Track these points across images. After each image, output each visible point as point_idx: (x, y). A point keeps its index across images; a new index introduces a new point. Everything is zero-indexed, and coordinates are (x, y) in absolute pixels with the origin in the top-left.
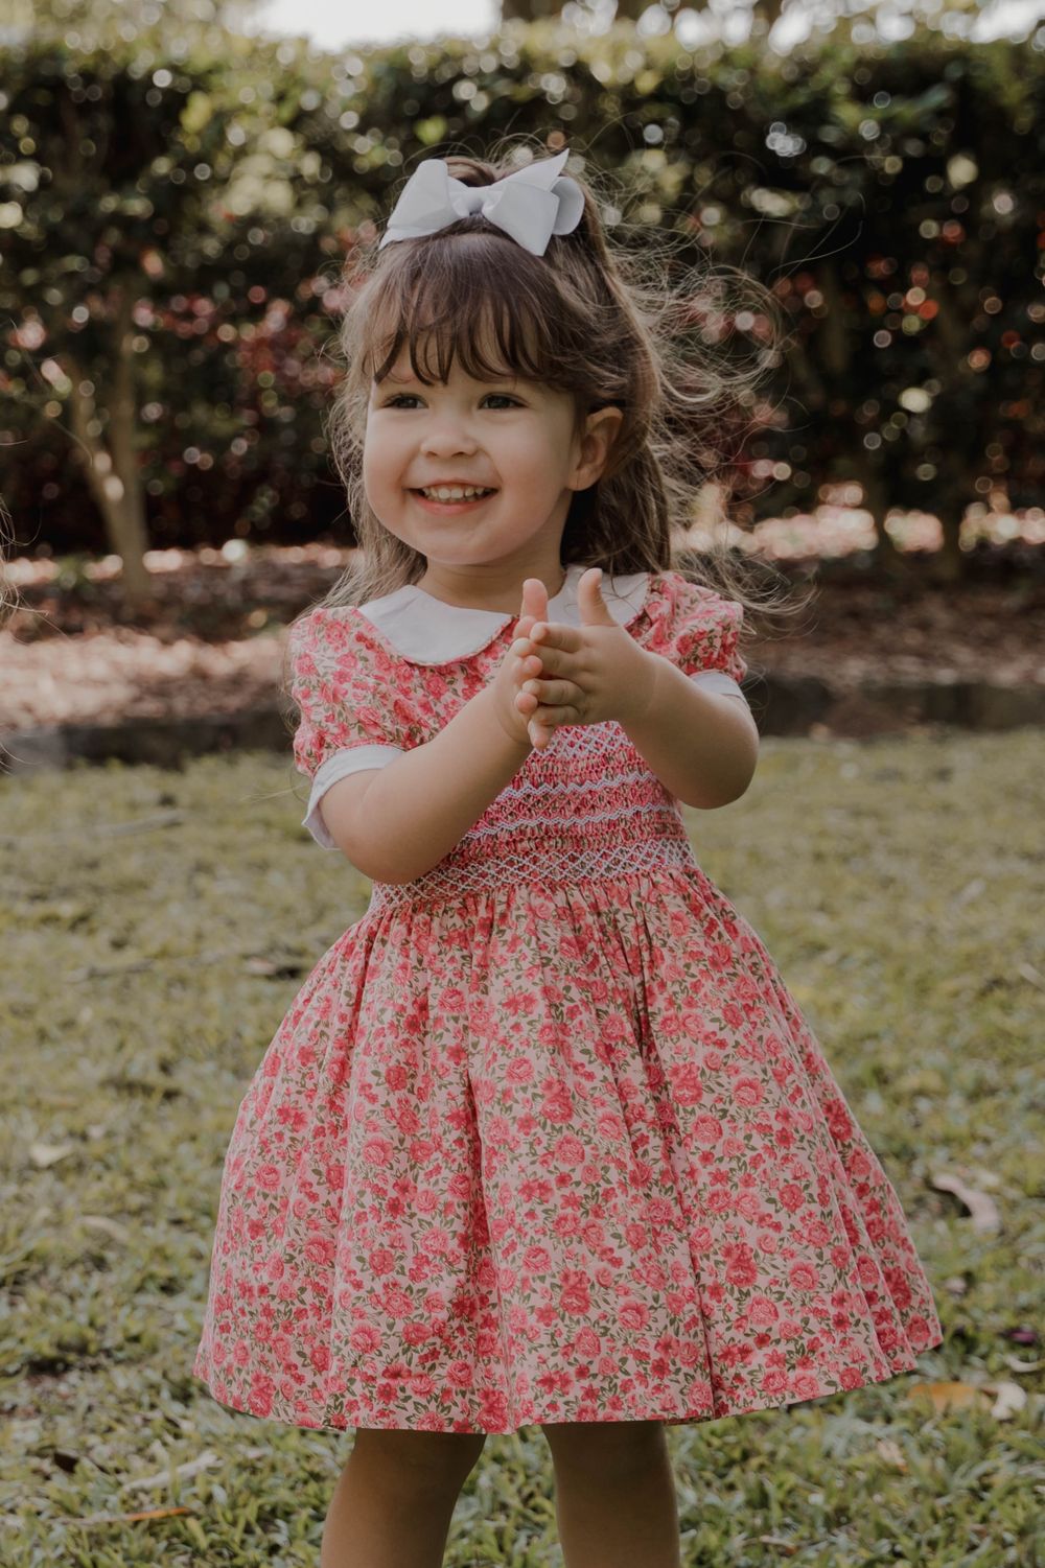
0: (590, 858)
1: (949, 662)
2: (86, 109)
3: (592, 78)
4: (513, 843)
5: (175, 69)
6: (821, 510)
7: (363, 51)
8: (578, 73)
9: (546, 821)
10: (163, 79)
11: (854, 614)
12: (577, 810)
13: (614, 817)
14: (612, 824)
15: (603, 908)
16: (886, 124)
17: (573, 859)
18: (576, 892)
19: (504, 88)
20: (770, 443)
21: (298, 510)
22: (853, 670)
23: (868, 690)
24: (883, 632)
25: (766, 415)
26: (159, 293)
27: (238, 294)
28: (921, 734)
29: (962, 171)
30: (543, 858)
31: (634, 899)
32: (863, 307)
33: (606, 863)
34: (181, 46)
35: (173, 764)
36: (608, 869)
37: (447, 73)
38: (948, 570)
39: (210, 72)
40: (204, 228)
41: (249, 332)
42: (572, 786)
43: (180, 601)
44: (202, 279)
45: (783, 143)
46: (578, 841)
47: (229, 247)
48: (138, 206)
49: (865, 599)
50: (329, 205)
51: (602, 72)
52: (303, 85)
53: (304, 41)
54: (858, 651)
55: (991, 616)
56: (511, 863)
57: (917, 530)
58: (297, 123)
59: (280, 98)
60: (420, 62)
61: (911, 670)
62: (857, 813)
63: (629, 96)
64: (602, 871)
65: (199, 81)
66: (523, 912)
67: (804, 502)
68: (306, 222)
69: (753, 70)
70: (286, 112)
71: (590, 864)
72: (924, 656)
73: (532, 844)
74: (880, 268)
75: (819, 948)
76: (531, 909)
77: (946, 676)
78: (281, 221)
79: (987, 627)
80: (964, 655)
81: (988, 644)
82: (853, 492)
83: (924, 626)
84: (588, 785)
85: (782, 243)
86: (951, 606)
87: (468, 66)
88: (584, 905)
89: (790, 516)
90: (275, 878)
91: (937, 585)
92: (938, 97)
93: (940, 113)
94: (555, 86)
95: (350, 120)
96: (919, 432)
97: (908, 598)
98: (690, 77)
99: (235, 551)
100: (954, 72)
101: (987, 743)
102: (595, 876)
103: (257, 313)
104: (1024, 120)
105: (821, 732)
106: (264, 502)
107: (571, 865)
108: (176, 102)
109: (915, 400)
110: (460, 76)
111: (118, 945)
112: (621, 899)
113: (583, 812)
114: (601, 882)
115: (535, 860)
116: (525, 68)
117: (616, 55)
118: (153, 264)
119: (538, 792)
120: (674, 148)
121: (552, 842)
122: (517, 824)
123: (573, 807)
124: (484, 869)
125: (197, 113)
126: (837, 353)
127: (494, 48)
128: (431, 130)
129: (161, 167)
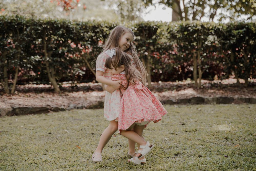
1: (247, 96)
2: (145, 30)
5: (156, 26)
6: (229, 79)
8: (203, 26)
10: (155, 27)
11: (235, 90)
19: (194, 28)
22: (236, 96)
23: (238, 98)
24: (239, 92)
28: (245, 104)
29: (247, 38)
32: (235, 54)
37: (188, 26)
38: (246, 85)
39: (160, 26)
40: (158, 44)
43: (155, 88)
47: (161, 46)
48: (151, 41)
49: (236, 89)
52: (171, 27)
54: (236, 94)
55: (252, 91)
57: (242, 81)
58: (169, 32)
59: (168, 29)
61: (243, 97)
65: (159, 27)
72: (244, 95)
77: (247, 97)
79: (251, 92)
80: (249, 95)
81: (252, 94)
82: (233, 77)
83: (244, 92)
86: (247, 89)
87: (190, 25)
89: (226, 79)
90: (176, 117)
91: (245, 87)
92: (245, 29)
93: (245, 31)
94: (200, 28)
95: (176, 32)
97: (242, 88)
99: (160, 82)
100: (247, 26)
101: (253, 105)
104: (254, 32)
105: (233, 103)
108: (156, 29)
110: (189, 27)
116: (197, 26)
125: (159, 31)
126: (232, 59)
128: (186, 33)
129: (154, 37)
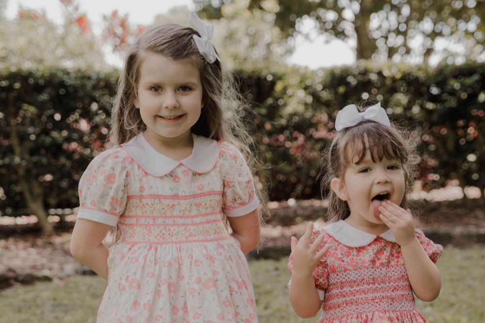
0: (396, 304)
2: (250, 86)
3: (383, 75)
4: (373, 300)
5: (273, 75)
6: (447, 187)
7: (323, 69)
8: (380, 74)
9: (382, 294)
10: (269, 78)
12: (393, 291)
13: (403, 293)
14: (403, 295)
15: (400, 318)
16: (462, 85)
17: (391, 304)
18: (392, 313)
19: (361, 78)
20: (434, 170)
21: (308, 191)
22: (458, 230)
24: (466, 220)
25: (432, 162)
26: (270, 134)
27: (291, 134)
29: (482, 97)
30: (382, 304)
31: (409, 317)
32: (457, 133)
33: (400, 306)
34: (275, 69)
35: (277, 259)
36: (401, 308)
37: (345, 74)
38: (482, 203)
40: (281, 117)
41: (295, 144)
42: (391, 283)
43: (278, 216)
44: (281, 130)
45: (435, 91)
46: (392, 299)
47: (288, 121)
48: (263, 111)
49: (460, 211)
50: (315, 109)
51: (386, 73)
52: (307, 78)
53: (306, 67)
56: (373, 305)
57: (473, 192)
58: (306, 88)
59: (301, 82)
60: (338, 72)
61: (473, 229)
62: (461, 268)
63: (394, 80)
64: (399, 308)
65: (277, 78)
66: (378, 318)
67: (443, 185)
68: (308, 114)
69: (426, 71)
70: (303, 86)
71: (396, 306)
72: (477, 226)
73: (379, 300)
74: (461, 123)
75: (452, 305)
76: (380, 317)
78: (302, 115)
82: (456, 182)
83: (476, 218)
84: (397, 283)
85: (435, 117)
87: (351, 72)
88: (394, 317)
89: (439, 188)
91: (479, 207)
92: (476, 77)
93: (477, 81)
94: (373, 77)
95: (320, 88)
96: (474, 166)
98: (409, 74)
99: (292, 202)
100: (480, 70)
102: (397, 309)
103: (296, 139)
106: (299, 188)
107: (390, 306)
108: (273, 84)
109: (472, 158)
110: (349, 75)
111: (266, 308)
112: (405, 316)
113: (395, 291)
114: (399, 311)
115: (380, 305)
116: (365, 72)
117: (390, 68)
118: (268, 126)
119: (380, 286)
120: (406, 93)
121: (385, 300)
122: (374, 295)
123: (391, 290)
124: (364, 306)
125: (279, 87)
126: (451, 145)
127: (357, 67)
128: (342, 90)
129: (270, 101)
